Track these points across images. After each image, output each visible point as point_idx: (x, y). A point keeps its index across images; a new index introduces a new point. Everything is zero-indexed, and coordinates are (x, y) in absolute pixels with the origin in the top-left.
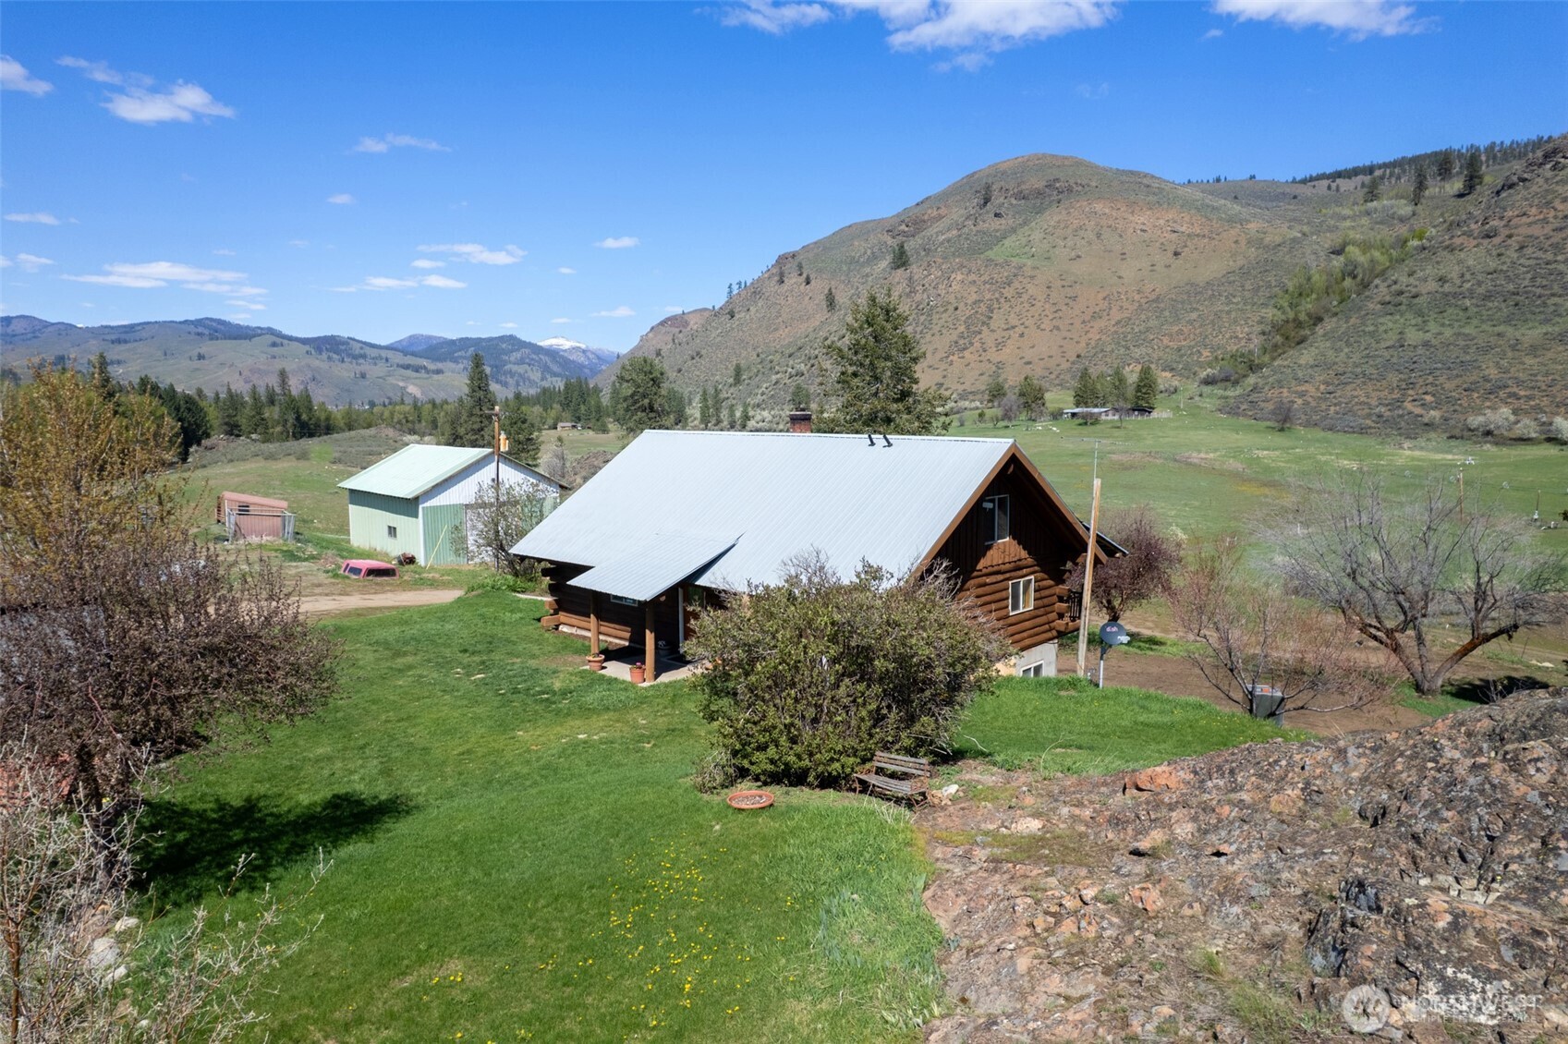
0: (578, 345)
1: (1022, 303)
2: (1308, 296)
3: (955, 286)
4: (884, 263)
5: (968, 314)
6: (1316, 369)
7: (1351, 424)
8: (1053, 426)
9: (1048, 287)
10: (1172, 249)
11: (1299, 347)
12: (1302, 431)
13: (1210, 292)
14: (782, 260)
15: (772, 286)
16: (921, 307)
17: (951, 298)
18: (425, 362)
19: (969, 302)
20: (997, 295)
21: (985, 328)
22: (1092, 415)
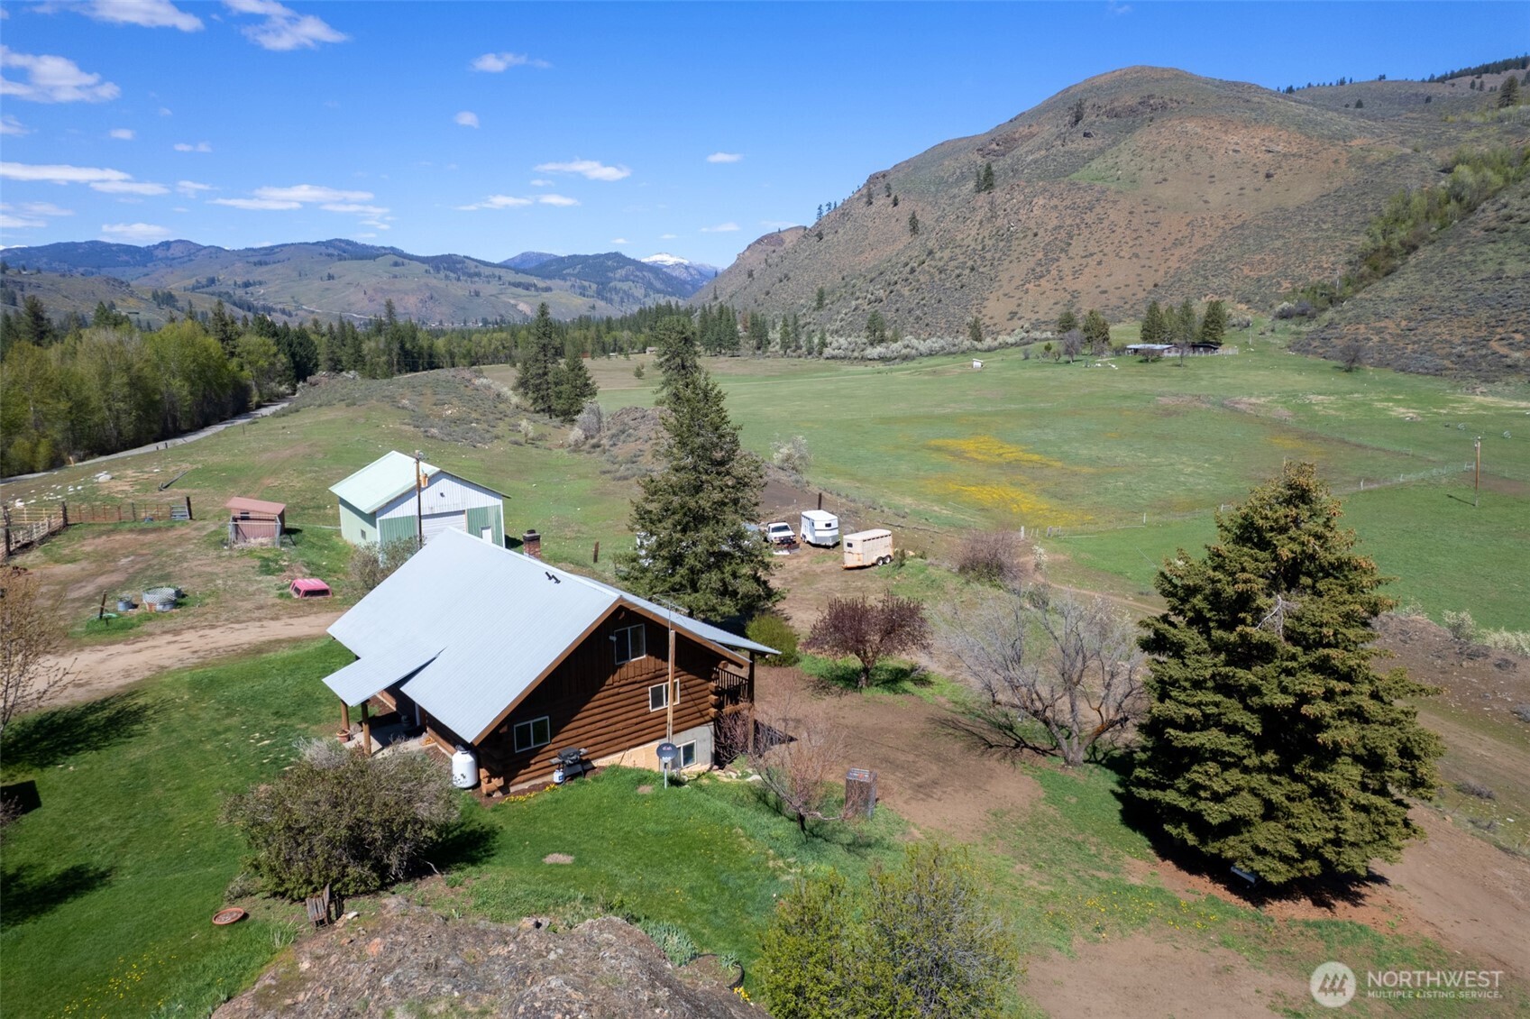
0: (681, 261)
1: (1103, 229)
2: (1404, 222)
3: (1037, 211)
4: (971, 185)
5: (1047, 239)
6: (1399, 303)
7: (1426, 365)
8: (1112, 362)
9: (1131, 213)
10: (1263, 171)
11: (1385, 279)
12: (1370, 371)
13: (1300, 218)
14: (873, 179)
15: (861, 207)
16: (1000, 233)
17: (1032, 224)
18: (534, 280)
19: (1049, 228)
20: (1078, 221)
21: (1063, 255)
22: (1153, 351)
